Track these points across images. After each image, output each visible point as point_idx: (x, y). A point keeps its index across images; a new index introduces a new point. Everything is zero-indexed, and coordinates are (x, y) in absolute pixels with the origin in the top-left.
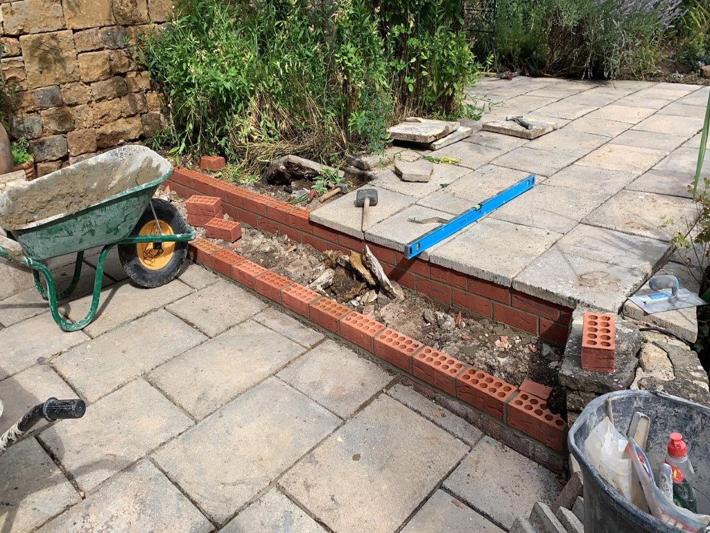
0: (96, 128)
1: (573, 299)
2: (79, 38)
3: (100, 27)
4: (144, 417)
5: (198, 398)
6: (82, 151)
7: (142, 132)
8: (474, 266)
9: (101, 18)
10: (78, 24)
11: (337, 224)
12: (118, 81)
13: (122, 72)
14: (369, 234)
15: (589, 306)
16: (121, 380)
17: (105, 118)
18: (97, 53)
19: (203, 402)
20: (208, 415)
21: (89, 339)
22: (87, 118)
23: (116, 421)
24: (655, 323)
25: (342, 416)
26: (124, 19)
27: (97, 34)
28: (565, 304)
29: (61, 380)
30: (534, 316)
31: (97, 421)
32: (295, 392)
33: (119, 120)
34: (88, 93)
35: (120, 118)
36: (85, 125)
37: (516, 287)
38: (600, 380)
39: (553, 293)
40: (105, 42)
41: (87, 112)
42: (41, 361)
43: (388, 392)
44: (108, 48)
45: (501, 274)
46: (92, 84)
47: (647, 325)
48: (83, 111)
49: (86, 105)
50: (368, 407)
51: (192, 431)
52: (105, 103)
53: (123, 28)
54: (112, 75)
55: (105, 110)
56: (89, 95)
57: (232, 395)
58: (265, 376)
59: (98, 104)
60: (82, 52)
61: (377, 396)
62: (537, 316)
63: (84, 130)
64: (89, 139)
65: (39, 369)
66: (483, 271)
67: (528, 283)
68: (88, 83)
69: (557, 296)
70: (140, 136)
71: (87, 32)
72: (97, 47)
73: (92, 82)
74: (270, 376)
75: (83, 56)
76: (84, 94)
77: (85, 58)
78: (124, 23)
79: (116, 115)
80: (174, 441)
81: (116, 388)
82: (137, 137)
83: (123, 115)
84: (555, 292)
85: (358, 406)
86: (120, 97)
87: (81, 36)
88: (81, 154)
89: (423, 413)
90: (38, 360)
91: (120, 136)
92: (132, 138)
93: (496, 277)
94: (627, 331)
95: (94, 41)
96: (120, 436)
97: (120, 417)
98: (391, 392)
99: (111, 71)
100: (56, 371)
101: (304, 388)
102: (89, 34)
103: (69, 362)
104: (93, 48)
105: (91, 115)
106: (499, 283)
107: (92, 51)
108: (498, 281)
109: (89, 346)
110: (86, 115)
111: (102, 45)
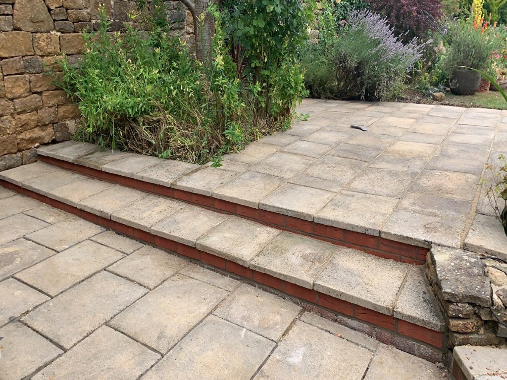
0: (16, 134)
1: (427, 241)
2: (5, 64)
3: (23, 57)
4: (117, 356)
5: (158, 337)
6: (5, 152)
7: (54, 137)
8: (350, 223)
9: (23, 49)
10: (4, 53)
11: (235, 198)
12: (36, 98)
13: (39, 91)
14: (263, 204)
15: (439, 245)
16: (89, 329)
17: (24, 126)
18: (19, 76)
19: (163, 339)
20: (170, 349)
21: (50, 298)
22: (10, 126)
23: (95, 362)
24: (487, 253)
25: (274, 340)
26: (41, 51)
27: (19, 62)
28: (420, 245)
29: (35, 333)
30: (396, 255)
31: (79, 364)
32: (233, 325)
33: (36, 128)
34: (11, 107)
35: (36, 127)
36: (8, 132)
37: (383, 236)
38: (472, 294)
39: (412, 238)
40: (26, 68)
41: (10, 122)
42: (12, 320)
43: (301, 319)
44: (28, 73)
45: (371, 227)
46: (15, 100)
47: (482, 255)
48: (7, 121)
49: (10, 116)
50: (291, 332)
51: (162, 363)
52: (25, 115)
53: (40, 58)
54: (31, 93)
55: (25, 120)
56: (12, 109)
57: (185, 332)
58: (205, 315)
59: (19, 116)
60: (7, 75)
61: (293, 322)
62: (398, 256)
63: (7, 136)
64: (11, 143)
65: (12, 327)
66: (357, 226)
67: (393, 233)
68: (12, 100)
69: (415, 240)
70: (52, 141)
71: (11, 59)
72: (20, 72)
73: (14, 99)
74: (208, 314)
75: (8, 78)
76: (8, 108)
77: (9, 80)
78: (41, 54)
79: (33, 124)
80: (149, 372)
81: (86, 335)
82: (50, 141)
83: (39, 124)
84: (413, 237)
85: (283, 331)
86: (37, 111)
87: (7, 62)
88: (5, 155)
89: (331, 332)
90: (10, 319)
91: (36, 141)
92: (46, 142)
93: (367, 230)
94: (473, 260)
95: (17, 67)
96: (103, 373)
97: (97, 358)
98: (303, 318)
99: (30, 90)
100: (29, 327)
101: (239, 321)
102: (13, 61)
103: (38, 318)
104: (16, 72)
105: (14, 124)
106: (370, 234)
107: (16, 74)
108: (369, 233)
109: (51, 304)
110: (10, 124)
111: (23, 70)
